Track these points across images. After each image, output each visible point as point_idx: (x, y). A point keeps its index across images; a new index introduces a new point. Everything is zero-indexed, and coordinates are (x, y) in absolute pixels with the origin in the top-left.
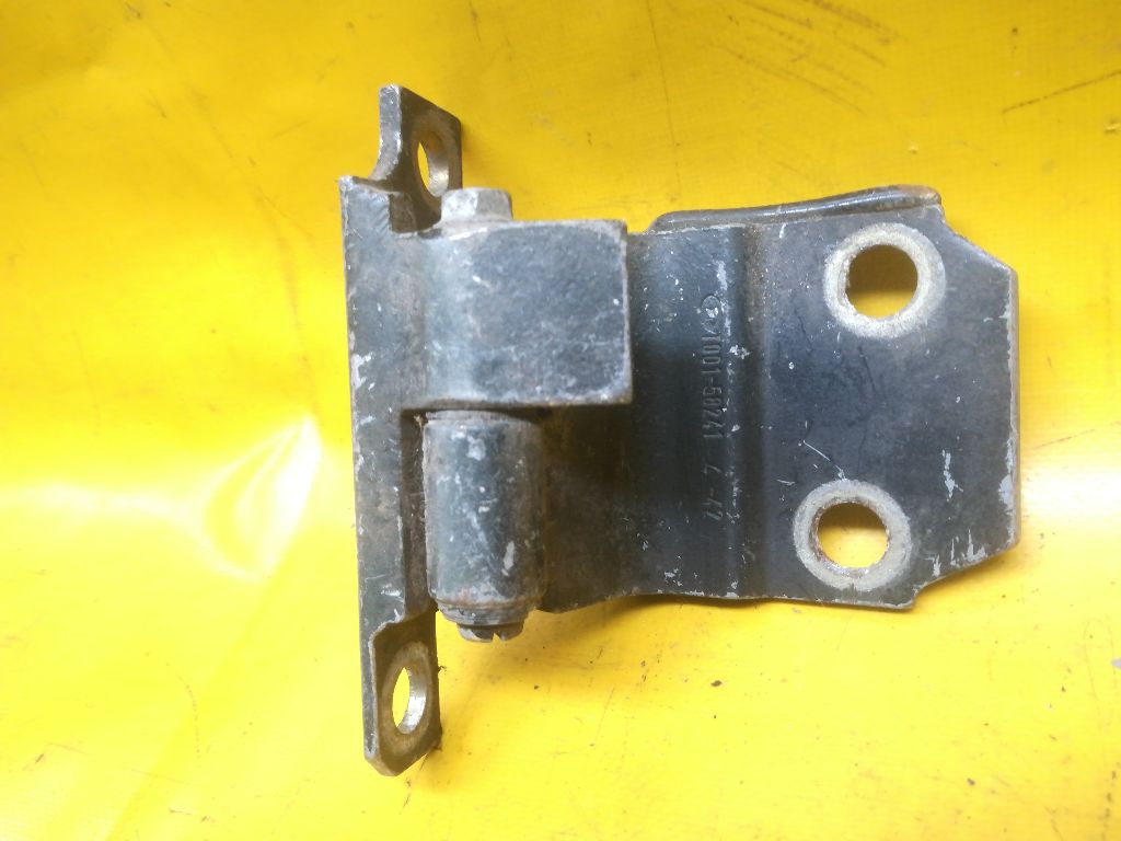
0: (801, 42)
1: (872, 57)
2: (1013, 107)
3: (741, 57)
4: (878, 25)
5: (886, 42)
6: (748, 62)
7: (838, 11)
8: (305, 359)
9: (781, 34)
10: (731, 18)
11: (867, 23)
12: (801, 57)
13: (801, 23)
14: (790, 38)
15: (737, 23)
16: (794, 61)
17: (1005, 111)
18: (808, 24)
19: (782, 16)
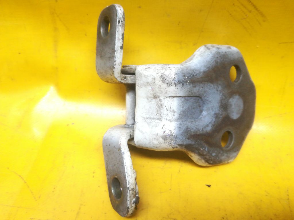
0: (246, 15)
1: (260, 24)
2: (282, 43)
3: (230, 14)
5: (264, 21)
8: (57, 68)
9: (243, 12)
16: (242, 19)
17: (280, 43)
18: (250, 12)
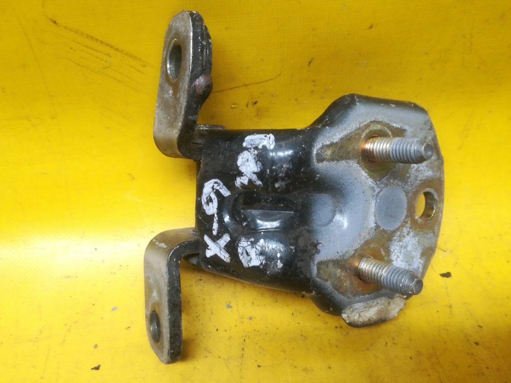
4: (140, 59)
6: (83, 67)
7: (122, 51)
10: (71, 48)
11: (136, 58)
12: (107, 67)
13: (105, 54)
14: (101, 59)
15: (75, 51)
19: (96, 50)
